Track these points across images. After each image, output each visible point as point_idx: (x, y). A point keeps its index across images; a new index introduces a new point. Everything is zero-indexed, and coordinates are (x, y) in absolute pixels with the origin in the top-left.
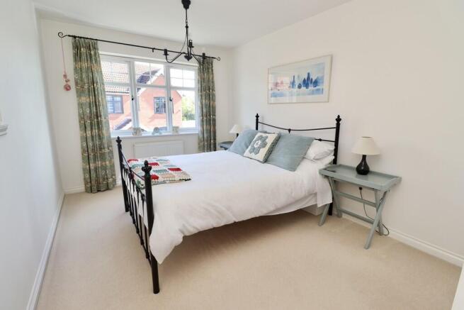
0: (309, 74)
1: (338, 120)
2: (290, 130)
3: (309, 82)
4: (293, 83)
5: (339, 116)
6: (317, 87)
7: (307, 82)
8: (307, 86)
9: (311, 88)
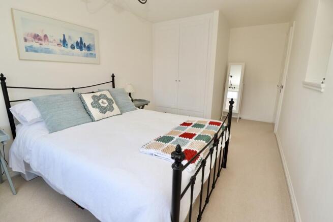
0: (81, 38)
1: (113, 76)
2: (73, 89)
3: (83, 46)
4: (64, 42)
5: (113, 74)
6: (90, 52)
7: (80, 45)
8: (81, 49)
9: (85, 51)
